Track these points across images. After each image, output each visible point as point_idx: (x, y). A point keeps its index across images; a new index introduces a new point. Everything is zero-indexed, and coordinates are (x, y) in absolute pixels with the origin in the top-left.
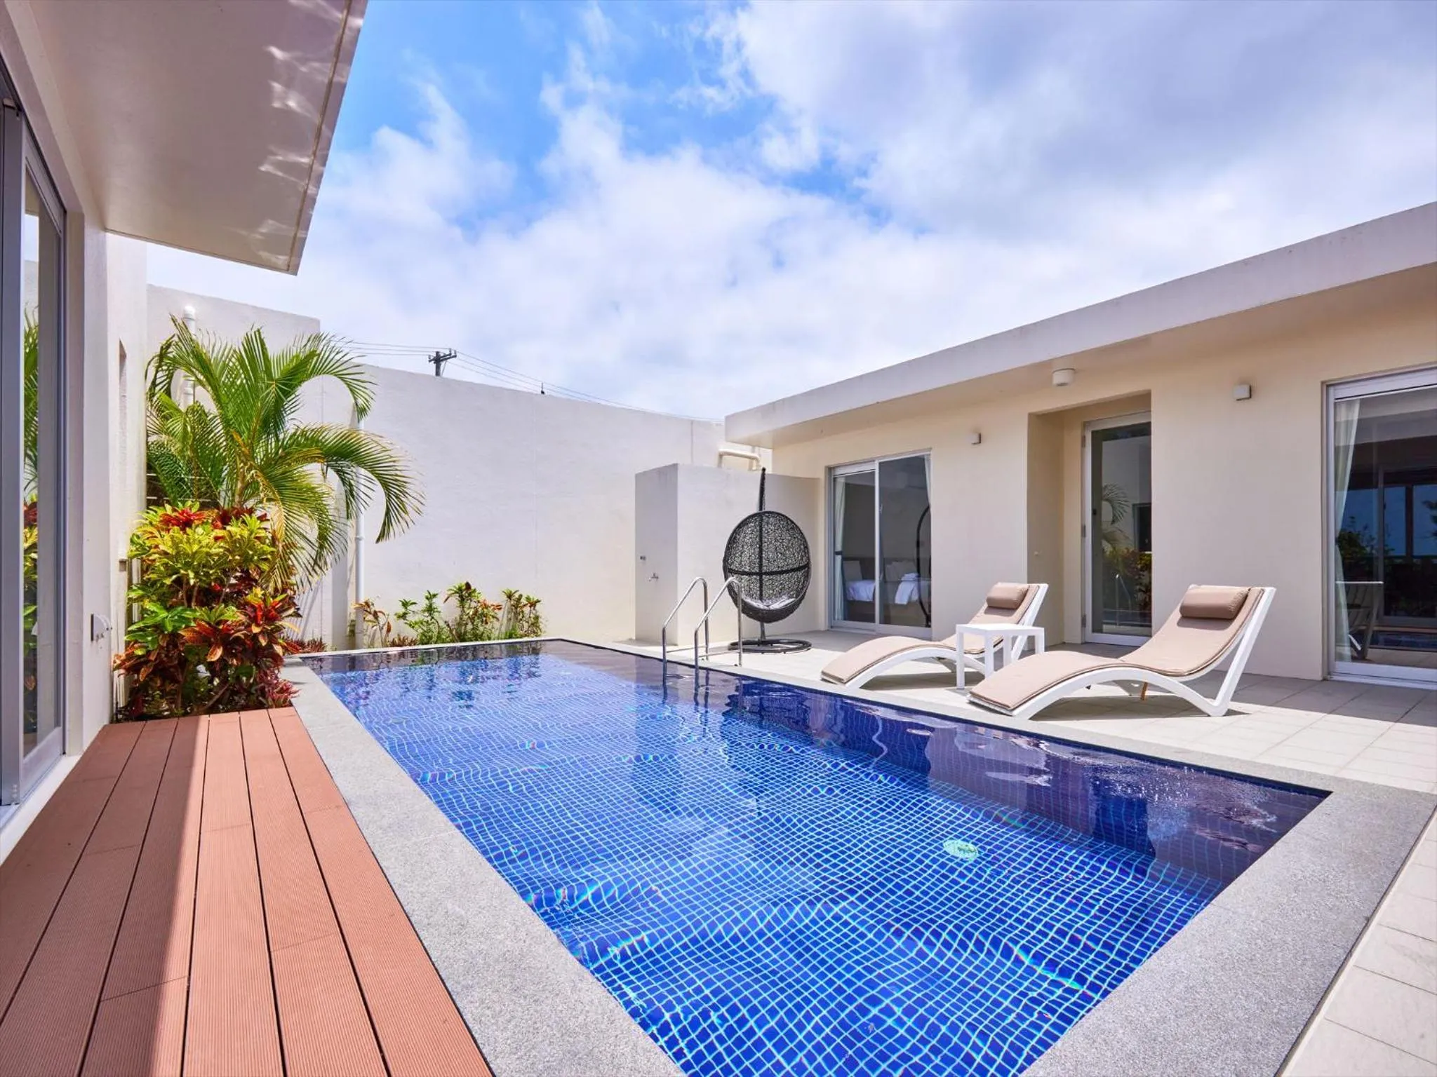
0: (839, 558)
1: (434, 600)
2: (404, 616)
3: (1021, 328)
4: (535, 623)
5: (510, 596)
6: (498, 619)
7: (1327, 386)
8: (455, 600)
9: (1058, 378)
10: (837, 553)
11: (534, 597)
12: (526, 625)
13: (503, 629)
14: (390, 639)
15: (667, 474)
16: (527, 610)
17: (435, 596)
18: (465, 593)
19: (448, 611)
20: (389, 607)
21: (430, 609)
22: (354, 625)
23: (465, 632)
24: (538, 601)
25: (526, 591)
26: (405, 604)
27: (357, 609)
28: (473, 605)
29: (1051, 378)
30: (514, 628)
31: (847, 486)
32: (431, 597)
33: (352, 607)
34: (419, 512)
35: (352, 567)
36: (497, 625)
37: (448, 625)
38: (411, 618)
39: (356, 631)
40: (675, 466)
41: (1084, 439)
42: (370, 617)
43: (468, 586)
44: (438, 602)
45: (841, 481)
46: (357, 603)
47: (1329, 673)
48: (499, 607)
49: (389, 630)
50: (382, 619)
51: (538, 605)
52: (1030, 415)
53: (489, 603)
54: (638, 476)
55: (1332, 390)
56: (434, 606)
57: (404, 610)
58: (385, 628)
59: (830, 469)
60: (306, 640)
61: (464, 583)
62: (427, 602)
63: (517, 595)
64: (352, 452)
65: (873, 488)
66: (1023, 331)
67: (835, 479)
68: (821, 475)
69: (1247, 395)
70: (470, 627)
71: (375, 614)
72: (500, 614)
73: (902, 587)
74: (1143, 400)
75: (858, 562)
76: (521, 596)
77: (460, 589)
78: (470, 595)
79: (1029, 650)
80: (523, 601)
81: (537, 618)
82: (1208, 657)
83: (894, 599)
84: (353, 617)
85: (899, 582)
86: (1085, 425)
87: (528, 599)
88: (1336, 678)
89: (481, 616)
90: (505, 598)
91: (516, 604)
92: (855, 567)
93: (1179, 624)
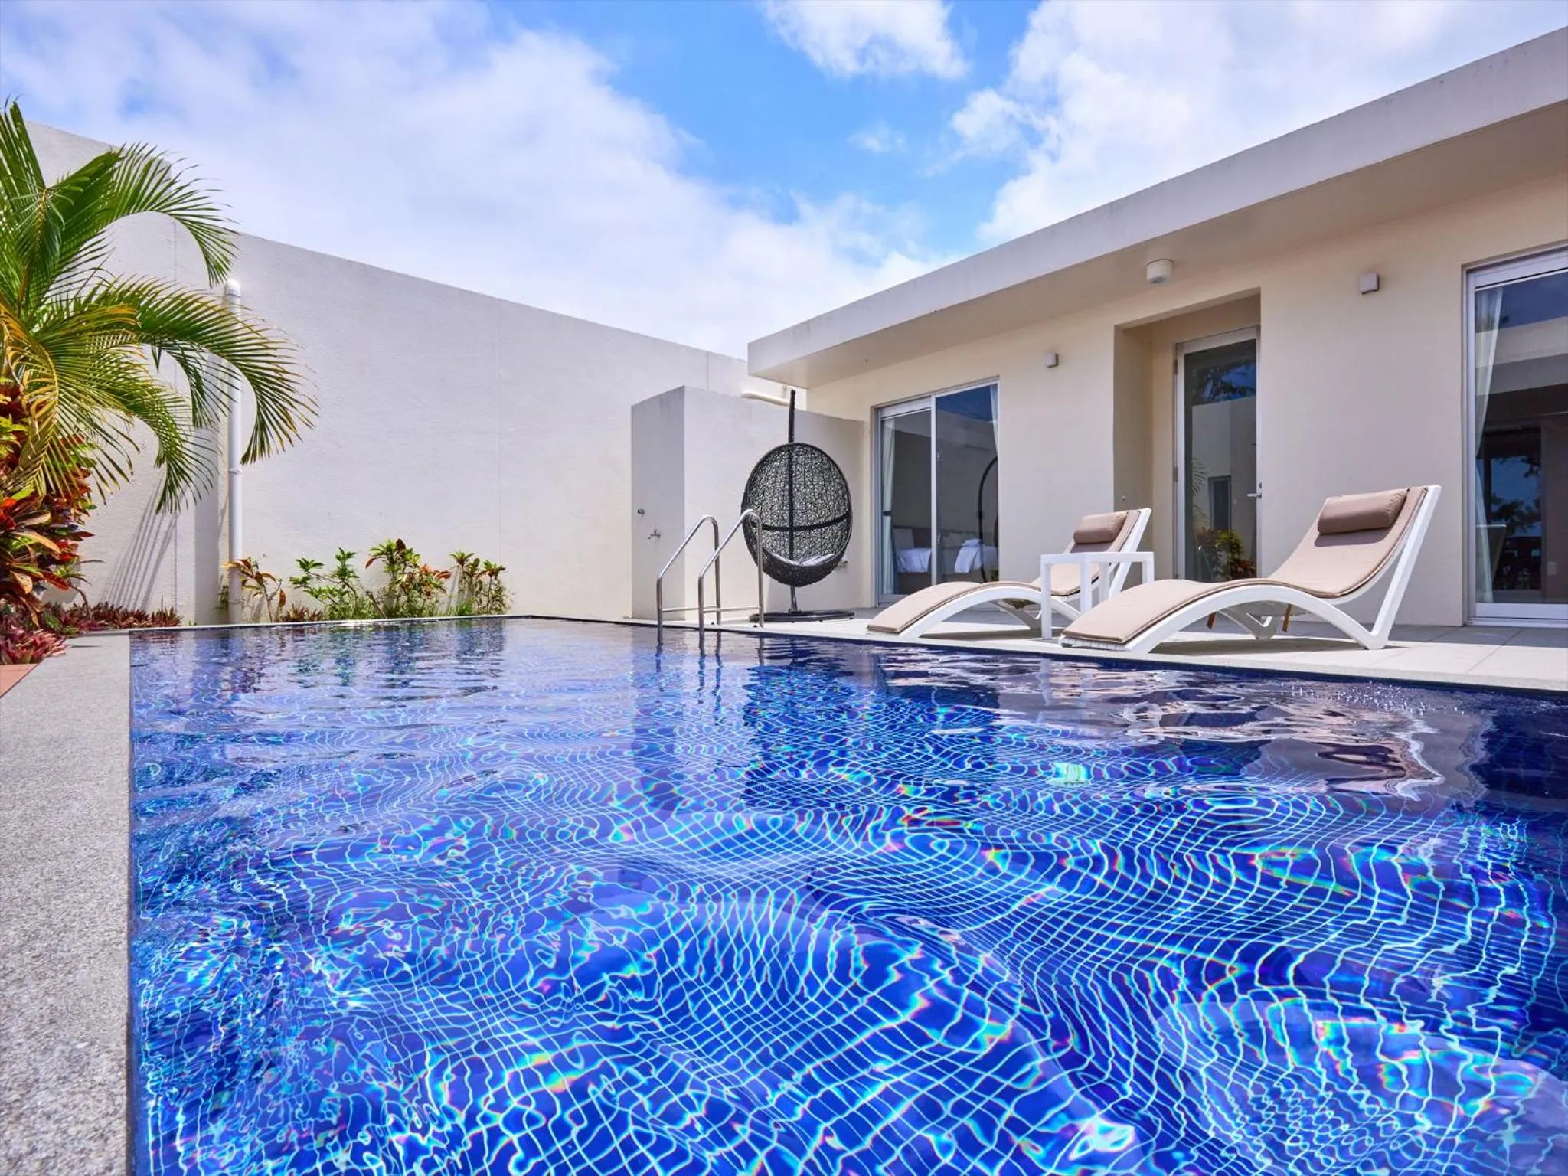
0: (888, 519)
1: (348, 562)
2: (304, 582)
3: (1111, 204)
4: (498, 596)
5: (461, 561)
6: (444, 591)
7: (1470, 270)
8: (381, 563)
9: (1154, 271)
10: (886, 514)
11: (496, 563)
12: (485, 600)
13: (454, 604)
14: (284, 614)
15: (671, 402)
16: (486, 579)
17: (350, 555)
18: (396, 554)
19: (371, 579)
20: (281, 569)
21: (343, 573)
22: (227, 593)
23: (398, 607)
24: (502, 569)
25: (485, 553)
26: (305, 565)
27: (231, 570)
28: (408, 569)
29: (1144, 272)
30: (469, 604)
31: (898, 434)
32: (343, 557)
33: (224, 567)
34: (309, 424)
35: (223, 511)
36: (443, 597)
37: (371, 597)
38: (314, 584)
39: (231, 601)
40: (680, 391)
41: (1176, 363)
42: (252, 582)
43: (400, 545)
44: (355, 564)
45: (890, 426)
46: (231, 561)
47: (1469, 618)
48: (446, 575)
49: (282, 602)
50: (271, 587)
51: (501, 574)
52: (1117, 328)
53: (432, 568)
54: (634, 408)
55: (1472, 276)
56: (350, 569)
57: (304, 574)
58: (277, 598)
59: (877, 410)
60: (149, 612)
61: (394, 542)
62: (339, 564)
63: (471, 560)
64: (199, 328)
65: (929, 439)
66: (1113, 209)
67: (883, 422)
68: (865, 417)
69: (1374, 286)
70: (403, 598)
71: (259, 578)
72: (447, 584)
73: (962, 551)
74: (1249, 305)
75: (910, 532)
76: (477, 561)
77: (389, 549)
78: (403, 556)
79: (1134, 577)
80: (481, 567)
81: (500, 590)
82: (1366, 571)
83: (953, 568)
84: (225, 582)
85: (960, 548)
86: (1178, 347)
87: (487, 564)
88: (1476, 623)
89: (422, 584)
90: (455, 563)
91: (469, 569)
92: (907, 536)
93: (1319, 543)
